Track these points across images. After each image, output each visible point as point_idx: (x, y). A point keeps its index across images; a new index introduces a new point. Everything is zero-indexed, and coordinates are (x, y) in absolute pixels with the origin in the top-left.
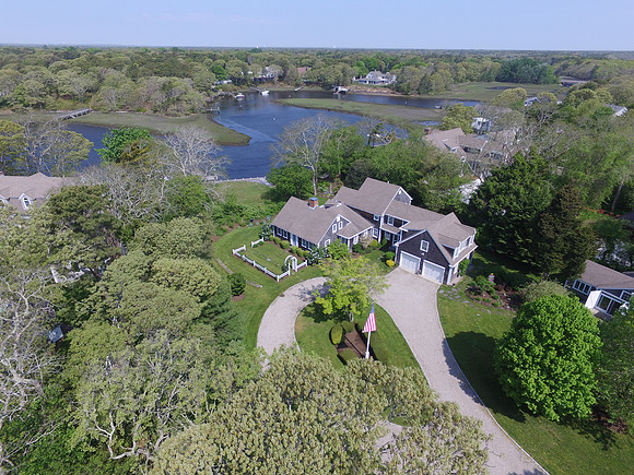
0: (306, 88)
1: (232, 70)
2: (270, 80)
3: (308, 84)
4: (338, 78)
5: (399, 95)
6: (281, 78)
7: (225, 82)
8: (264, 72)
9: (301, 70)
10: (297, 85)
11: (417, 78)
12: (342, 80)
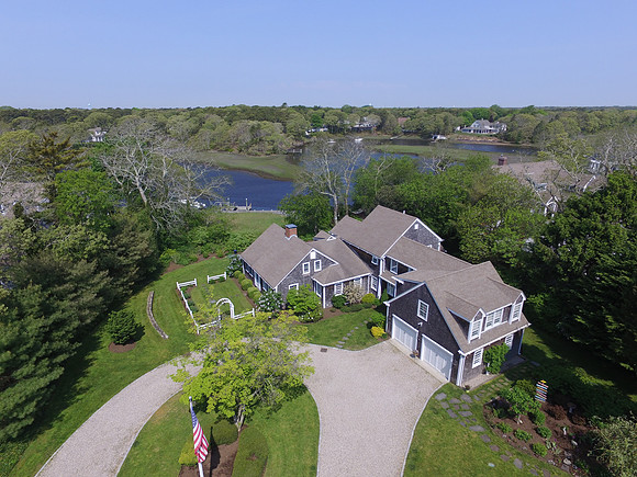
0: (404, 137)
1: (329, 118)
2: (368, 129)
3: (405, 133)
4: (438, 127)
5: (507, 144)
6: (379, 128)
7: (322, 130)
8: (362, 121)
9: (402, 121)
10: (395, 134)
11: (532, 126)
12: (442, 128)
